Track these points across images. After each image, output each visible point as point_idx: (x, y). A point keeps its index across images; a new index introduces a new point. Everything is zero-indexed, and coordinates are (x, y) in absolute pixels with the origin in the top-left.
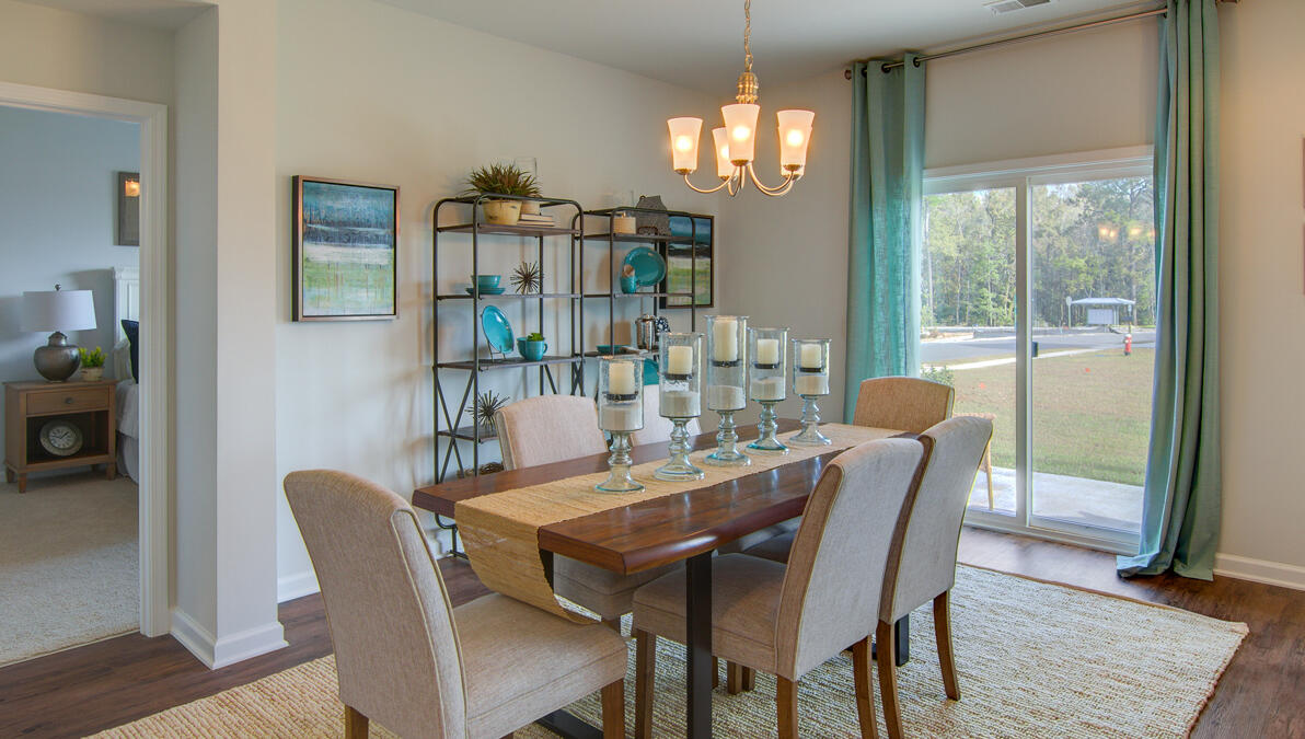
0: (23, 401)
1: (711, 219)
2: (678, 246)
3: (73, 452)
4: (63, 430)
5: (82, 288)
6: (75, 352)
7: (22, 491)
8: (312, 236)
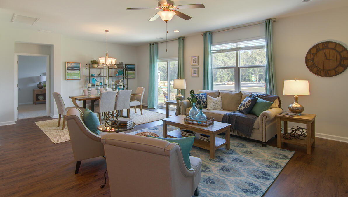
0: (35, 92)
1: (135, 65)
2: (128, 69)
3: (43, 99)
4: (41, 96)
5: (44, 75)
6: (43, 85)
7: (35, 104)
8: (68, 69)
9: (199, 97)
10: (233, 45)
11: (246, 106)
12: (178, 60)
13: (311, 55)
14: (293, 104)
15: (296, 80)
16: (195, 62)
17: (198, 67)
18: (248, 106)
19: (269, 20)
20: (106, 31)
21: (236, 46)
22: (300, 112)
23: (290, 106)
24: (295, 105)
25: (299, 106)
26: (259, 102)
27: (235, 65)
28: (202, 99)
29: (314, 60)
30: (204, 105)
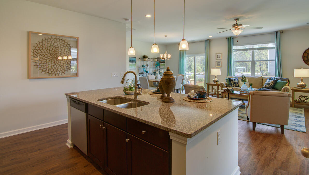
1: (165, 59)
2: (161, 62)
8: (130, 62)
9: (234, 80)
10: (250, 47)
11: (270, 84)
12: (204, 55)
13: (307, 54)
14: (300, 83)
15: (302, 69)
16: (219, 57)
17: (222, 60)
18: (272, 85)
19: (278, 32)
20: (165, 36)
21: (252, 47)
22: (304, 87)
23: (298, 84)
24: (301, 83)
25: (304, 83)
26: (279, 82)
27: (251, 60)
28: (236, 81)
29: (308, 57)
30: (237, 85)
